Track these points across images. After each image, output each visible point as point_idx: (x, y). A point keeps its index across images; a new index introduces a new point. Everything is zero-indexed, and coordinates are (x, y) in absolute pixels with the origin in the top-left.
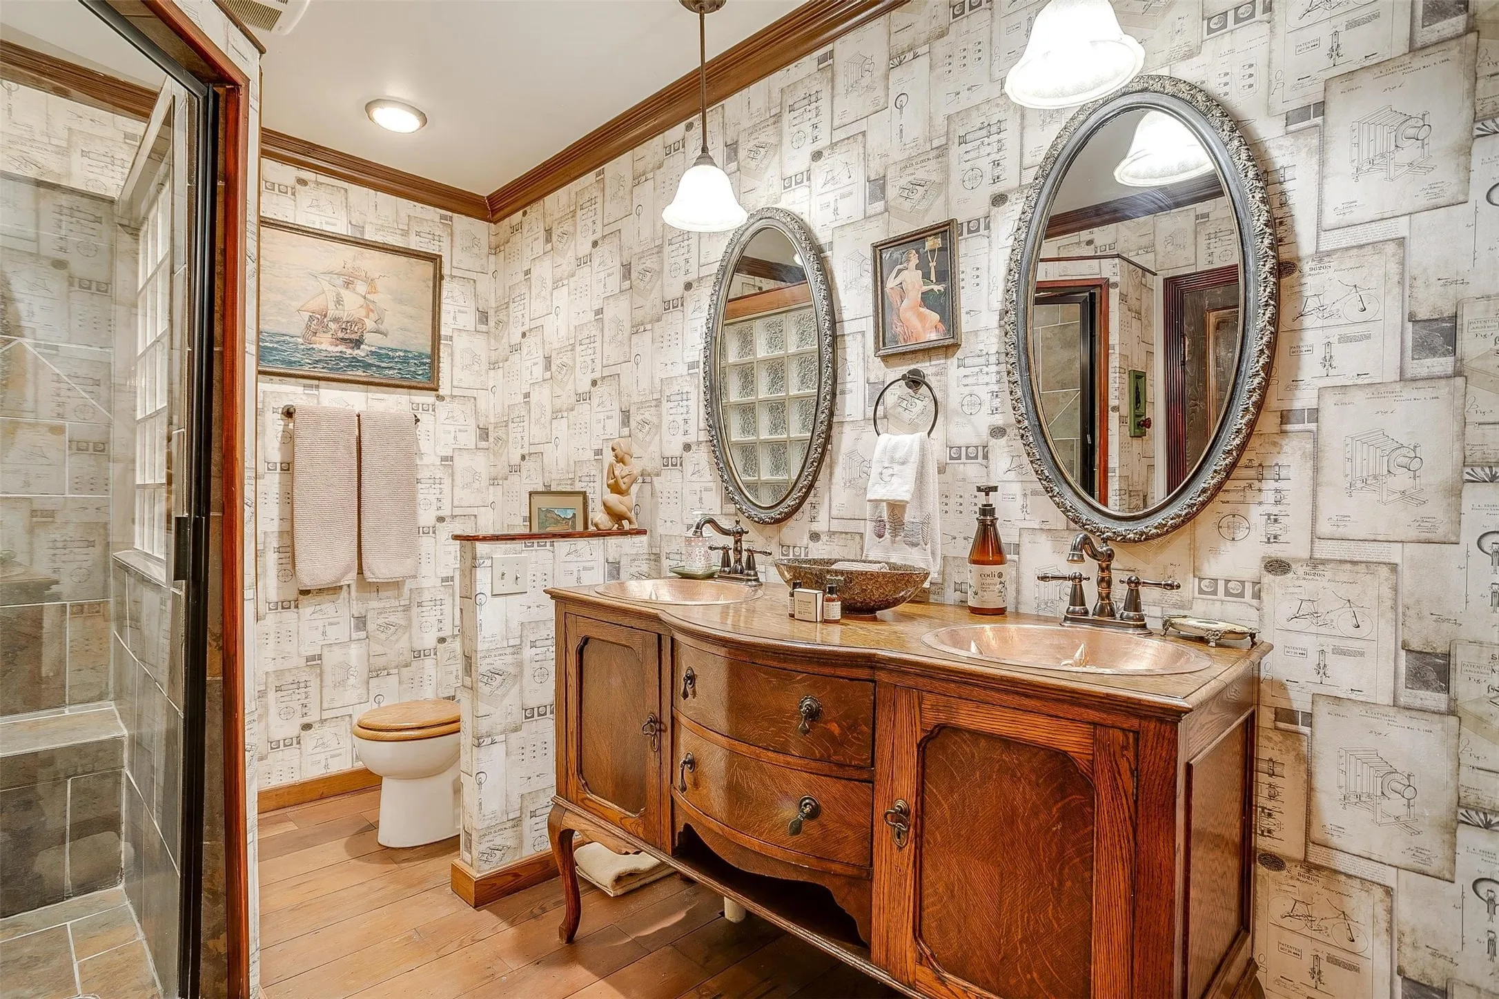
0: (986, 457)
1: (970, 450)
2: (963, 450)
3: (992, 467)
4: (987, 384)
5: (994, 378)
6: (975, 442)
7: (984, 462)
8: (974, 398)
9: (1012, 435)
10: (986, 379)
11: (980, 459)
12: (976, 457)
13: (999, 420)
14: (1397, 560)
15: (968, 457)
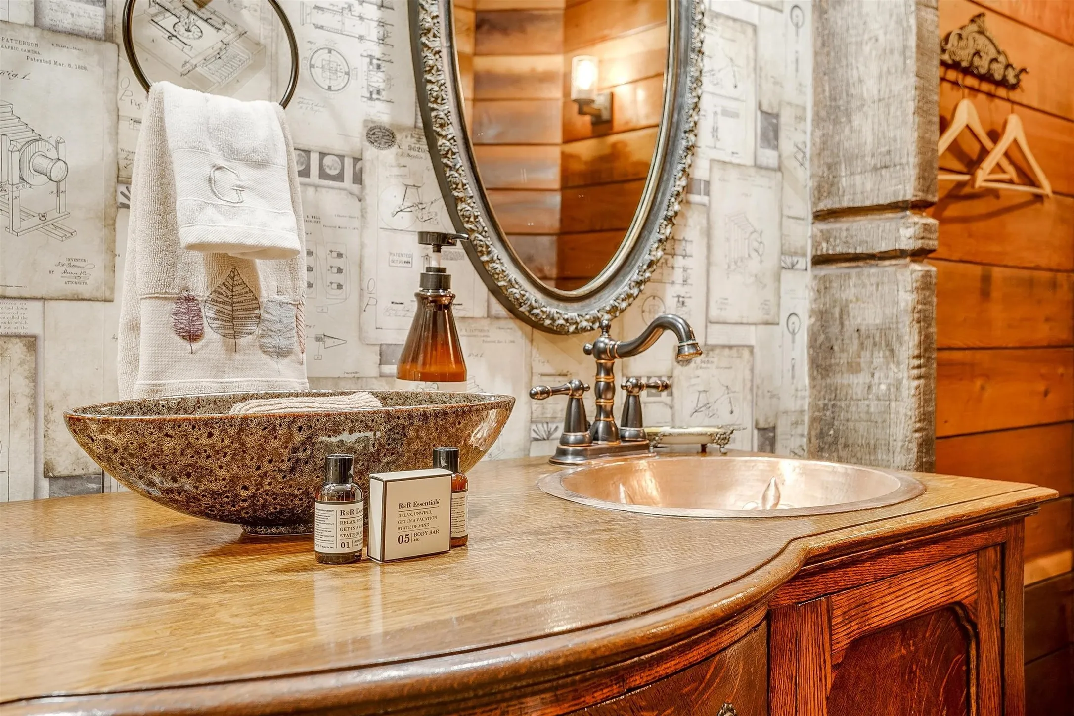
0: (358, 179)
1: (328, 160)
2: (315, 158)
3: (370, 199)
4: (361, 38)
5: (374, 32)
6: (339, 146)
7: (356, 188)
8: (334, 57)
9: (405, 147)
10: (360, 28)
11: (348, 183)
12: (340, 177)
13: (382, 114)
14: (753, 342)
15: (323, 175)
